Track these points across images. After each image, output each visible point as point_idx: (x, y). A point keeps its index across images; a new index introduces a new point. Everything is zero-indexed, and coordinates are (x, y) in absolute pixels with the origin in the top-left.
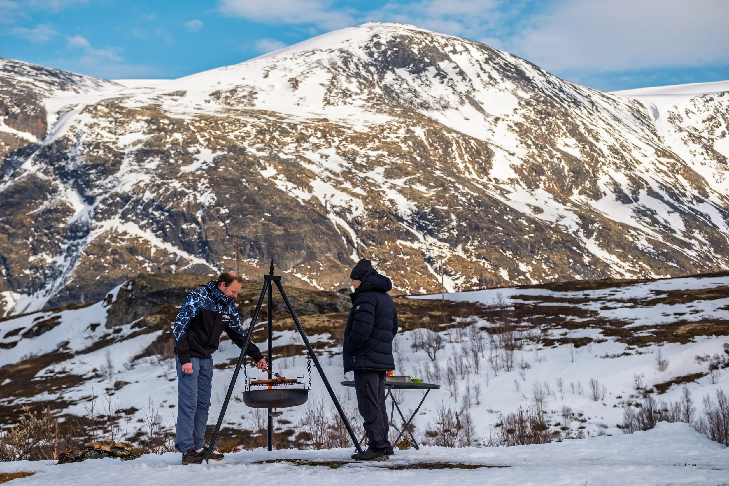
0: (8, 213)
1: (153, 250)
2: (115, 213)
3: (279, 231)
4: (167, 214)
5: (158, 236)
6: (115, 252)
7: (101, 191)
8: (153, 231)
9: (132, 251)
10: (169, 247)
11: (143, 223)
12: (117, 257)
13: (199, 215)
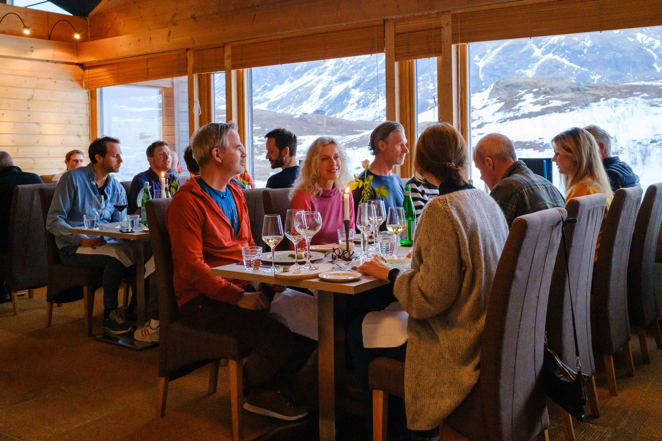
0: (507, 54)
1: (565, 66)
2: (550, 52)
3: (620, 56)
4: (571, 51)
5: (568, 60)
6: (549, 68)
7: (544, 43)
8: (566, 58)
9: (557, 67)
10: (573, 65)
11: (561, 55)
12: (550, 70)
13: (585, 51)
